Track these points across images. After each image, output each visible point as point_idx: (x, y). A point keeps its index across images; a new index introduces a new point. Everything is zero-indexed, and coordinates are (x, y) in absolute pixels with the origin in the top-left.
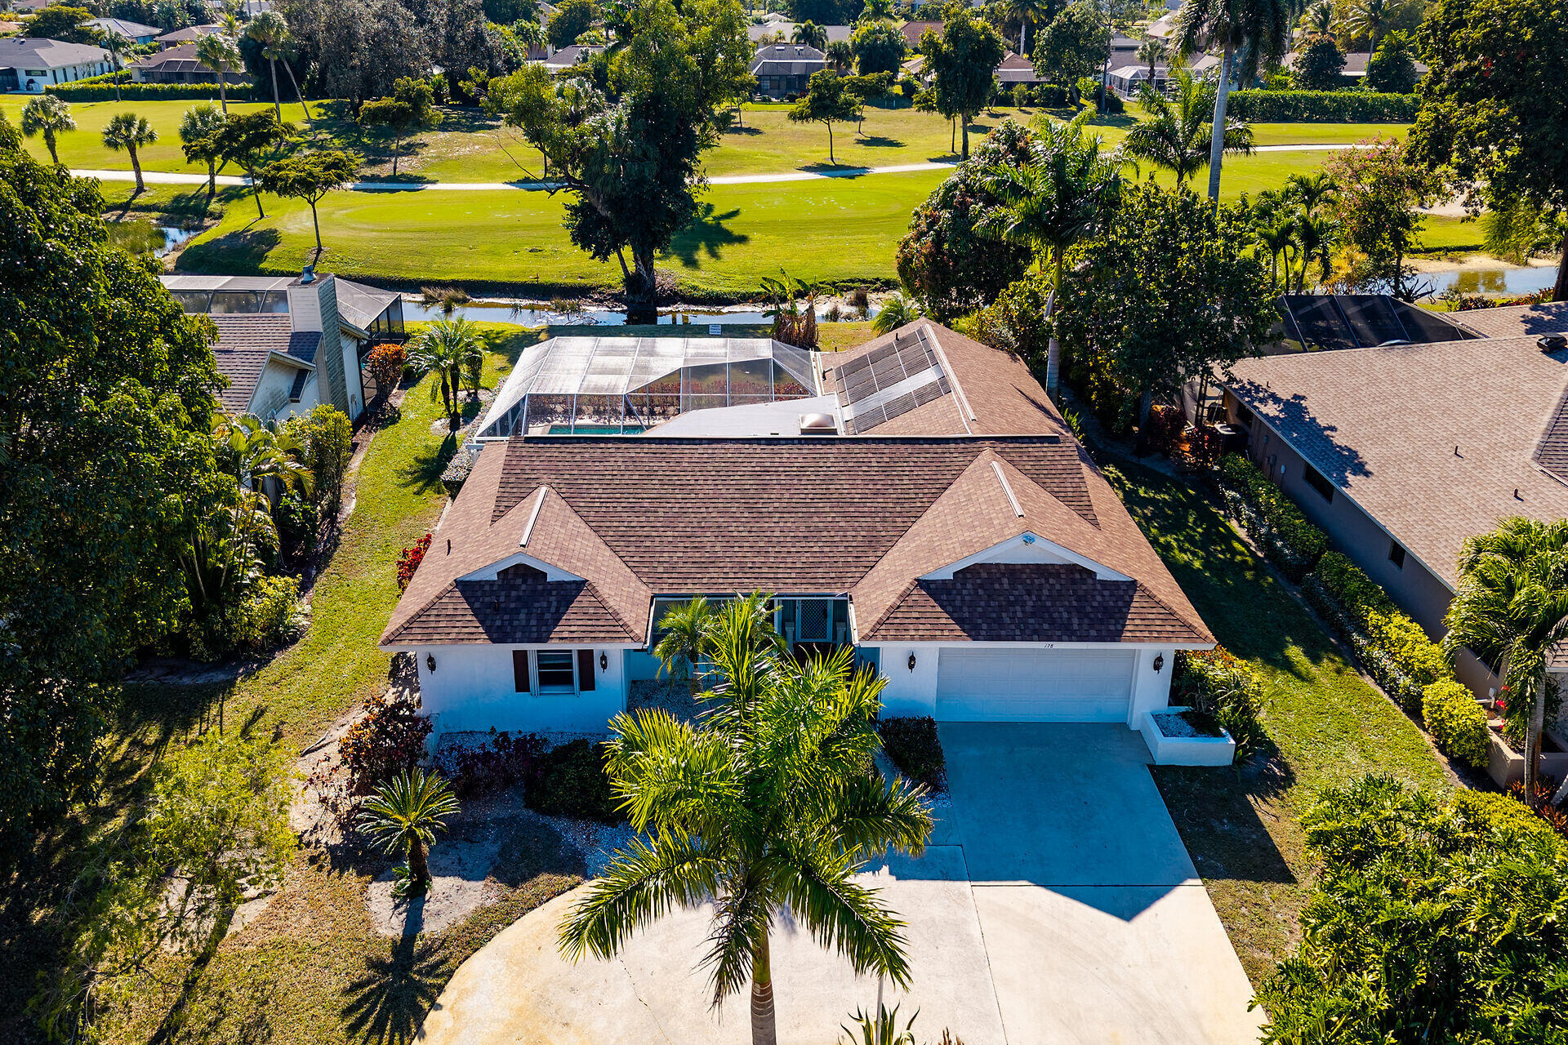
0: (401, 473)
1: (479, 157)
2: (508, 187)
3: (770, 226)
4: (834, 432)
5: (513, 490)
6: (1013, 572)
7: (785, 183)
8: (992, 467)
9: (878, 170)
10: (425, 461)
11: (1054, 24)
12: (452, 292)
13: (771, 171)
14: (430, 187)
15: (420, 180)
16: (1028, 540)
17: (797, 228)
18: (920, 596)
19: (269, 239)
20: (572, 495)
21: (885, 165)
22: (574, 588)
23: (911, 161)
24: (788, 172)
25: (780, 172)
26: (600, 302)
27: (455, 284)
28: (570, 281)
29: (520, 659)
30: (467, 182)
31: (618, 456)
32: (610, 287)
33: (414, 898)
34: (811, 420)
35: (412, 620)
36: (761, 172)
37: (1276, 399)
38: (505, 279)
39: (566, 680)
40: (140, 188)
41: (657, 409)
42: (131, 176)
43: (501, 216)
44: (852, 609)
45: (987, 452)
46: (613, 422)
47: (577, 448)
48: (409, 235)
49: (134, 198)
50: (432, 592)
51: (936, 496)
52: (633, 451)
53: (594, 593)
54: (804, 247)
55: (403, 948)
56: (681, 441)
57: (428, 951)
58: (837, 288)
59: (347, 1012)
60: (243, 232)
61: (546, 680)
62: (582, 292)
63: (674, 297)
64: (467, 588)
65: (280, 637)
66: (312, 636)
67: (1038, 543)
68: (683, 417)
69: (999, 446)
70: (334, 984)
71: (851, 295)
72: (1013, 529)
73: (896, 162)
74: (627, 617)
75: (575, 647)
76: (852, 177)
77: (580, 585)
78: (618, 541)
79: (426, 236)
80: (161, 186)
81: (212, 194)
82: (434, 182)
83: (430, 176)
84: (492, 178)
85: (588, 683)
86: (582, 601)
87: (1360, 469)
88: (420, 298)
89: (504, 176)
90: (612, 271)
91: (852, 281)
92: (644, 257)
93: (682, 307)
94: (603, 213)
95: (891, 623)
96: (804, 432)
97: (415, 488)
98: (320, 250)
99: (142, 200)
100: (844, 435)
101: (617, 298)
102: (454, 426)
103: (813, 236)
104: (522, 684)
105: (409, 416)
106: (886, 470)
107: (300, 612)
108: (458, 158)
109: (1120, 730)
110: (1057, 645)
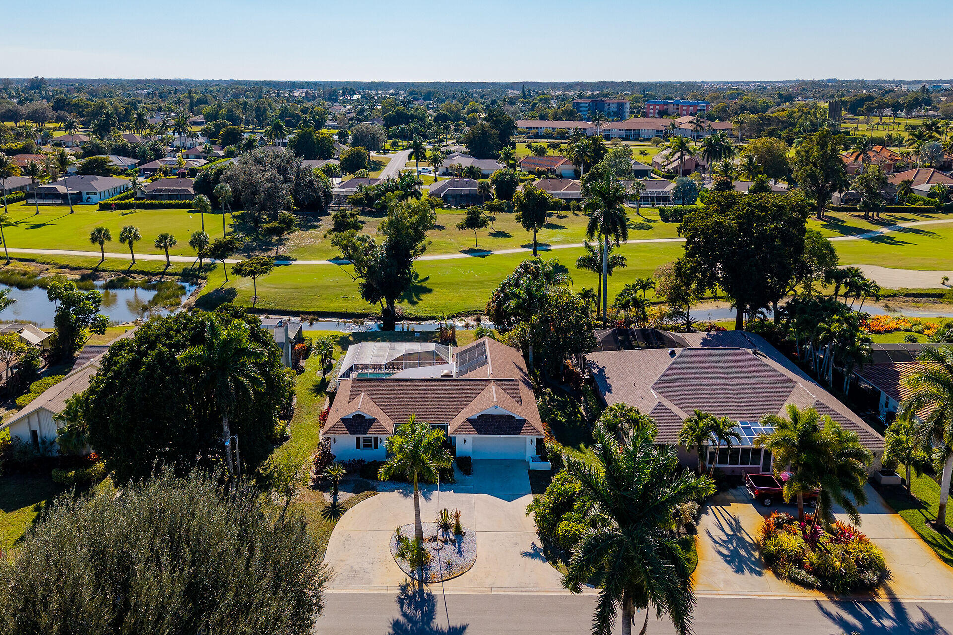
0: (309, 390)
1: (314, 246)
2: (329, 263)
3: (443, 285)
4: (452, 376)
5: (354, 394)
6: (493, 416)
7: (453, 260)
8: (493, 388)
9: (496, 252)
10: (316, 386)
11: (589, 172)
12: (312, 316)
13: (448, 253)
14: (294, 263)
15: (288, 259)
16: (496, 408)
17: (454, 285)
18: (467, 423)
19: (232, 293)
20: (371, 395)
21: (500, 249)
22: (372, 421)
23: (513, 247)
24: (455, 253)
25: (452, 253)
26: (372, 320)
27: (313, 313)
28: (360, 311)
29: (358, 439)
30: (311, 260)
31: (384, 383)
32: (376, 313)
33: (335, 495)
34: (446, 371)
35: (330, 429)
36: (442, 254)
37: (597, 367)
38: (333, 311)
39: (370, 446)
40: (168, 265)
41: (395, 366)
42: (164, 258)
43: (329, 281)
44: (449, 427)
45: (493, 383)
46: (380, 371)
47: (372, 382)
48: (291, 290)
49: (166, 269)
50: (335, 421)
51: (476, 396)
52: (389, 382)
53: (378, 421)
54: (457, 295)
55: (334, 504)
56: (403, 379)
57: (339, 505)
58: (468, 314)
59: (322, 515)
60: (221, 289)
61: (365, 446)
62: (365, 316)
63: (402, 318)
64: (344, 420)
65: (284, 438)
66: (293, 437)
67: (499, 408)
68: (404, 370)
69: (496, 381)
70: (318, 510)
71: (475, 317)
72: (493, 404)
73: (506, 247)
74: (387, 428)
75: (373, 436)
76: (483, 257)
77: (374, 420)
78: (385, 409)
79: (299, 290)
80: (177, 263)
81: (200, 268)
82: (295, 260)
83: (293, 256)
84: (321, 258)
85: (376, 447)
86: (375, 424)
87: (610, 392)
88: (299, 319)
89: (327, 257)
90: (377, 308)
91: (476, 311)
92: (390, 302)
93: (405, 322)
94: (375, 286)
95: (459, 430)
96: (442, 376)
97: (315, 395)
98: (256, 298)
99: (169, 270)
100: (455, 378)
101: (379, 318)
102: (324, 373)
103: (462, 290)
104: (358, 447)
105: (308, 369)
106: (462, 388)
107: (288, 431)
108: (305, 246)
109: (524, 462)
110: (502, 436)
